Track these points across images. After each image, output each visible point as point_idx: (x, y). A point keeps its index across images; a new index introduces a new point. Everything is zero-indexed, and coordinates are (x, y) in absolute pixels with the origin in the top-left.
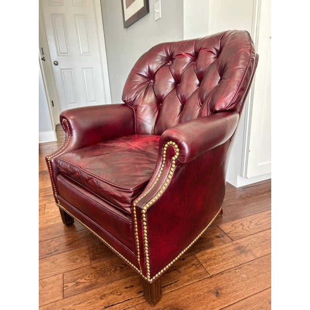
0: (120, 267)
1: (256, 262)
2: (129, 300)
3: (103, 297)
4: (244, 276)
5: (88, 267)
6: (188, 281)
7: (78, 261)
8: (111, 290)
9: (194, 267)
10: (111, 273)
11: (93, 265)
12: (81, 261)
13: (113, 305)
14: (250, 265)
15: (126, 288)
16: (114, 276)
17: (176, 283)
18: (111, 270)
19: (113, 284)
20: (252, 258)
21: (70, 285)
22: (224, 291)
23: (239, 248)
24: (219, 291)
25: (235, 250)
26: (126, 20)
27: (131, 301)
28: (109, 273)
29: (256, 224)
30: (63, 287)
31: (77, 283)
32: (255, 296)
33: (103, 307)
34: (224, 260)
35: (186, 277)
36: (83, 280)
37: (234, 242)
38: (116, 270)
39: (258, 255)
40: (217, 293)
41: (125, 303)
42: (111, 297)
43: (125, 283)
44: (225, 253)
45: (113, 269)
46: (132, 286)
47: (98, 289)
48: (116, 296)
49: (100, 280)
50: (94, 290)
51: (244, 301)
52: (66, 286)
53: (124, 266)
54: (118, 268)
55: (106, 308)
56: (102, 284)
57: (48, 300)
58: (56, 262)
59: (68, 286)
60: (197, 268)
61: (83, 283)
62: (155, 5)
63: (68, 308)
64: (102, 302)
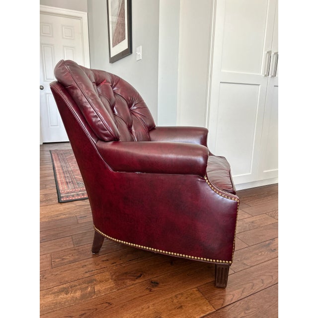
2: (105, 268)
3: (84, 266)
7: (63, 246)
12: (66, 245)
13: (92, 271)
15: (103, 261)
21: (57, 260)
26: (111, 57)
28: (89, 253)
30: (52, 262)
31: (63, 259)
33: (84, 272)
41: (102, 270)
43: (102, 258)
46: (108, 260)
48: (95, 266)
49: (82, 257)
50: (77, 263)
52: (54, 261)
55: (86, 272)
62: (137, 49)
63: (56, 274)
64: (83, 269)
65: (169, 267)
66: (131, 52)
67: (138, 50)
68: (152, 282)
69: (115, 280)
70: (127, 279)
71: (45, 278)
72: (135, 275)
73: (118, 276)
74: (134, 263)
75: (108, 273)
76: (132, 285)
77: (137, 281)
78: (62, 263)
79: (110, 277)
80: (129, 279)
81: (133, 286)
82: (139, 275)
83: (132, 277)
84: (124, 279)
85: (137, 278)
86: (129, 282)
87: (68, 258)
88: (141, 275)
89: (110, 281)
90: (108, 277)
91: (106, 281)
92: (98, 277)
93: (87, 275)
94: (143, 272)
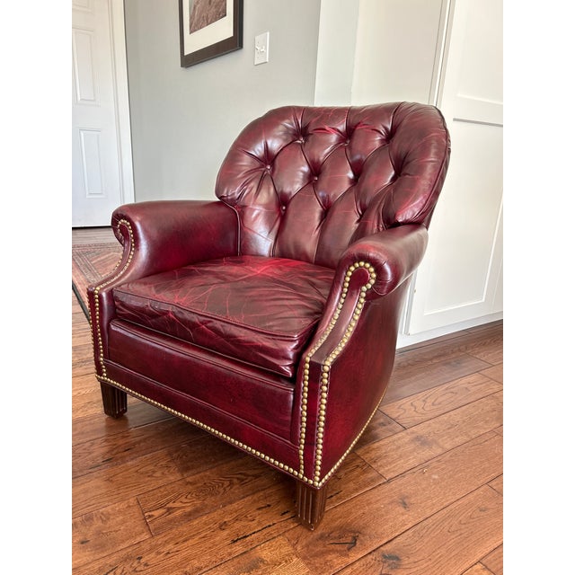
0: (238, 479)
1: (447, 456)
2: (270, 526)
3: (223, 527)
4: (436, 477)
5: (180, 482)
6: (357, 490)
7: (158, 474)
8: (235, 515)
9: (359, 469)
10: (225, 489)
11: (189, 479)
12: (163, 473)
13: (246, 537)
14: (439, 461)
15: (259, 509)
16: (233, 493)
17: (338, 495)
18: (223, 484)
19: (235, 505)
20: (439, 451)
21: (156, 513)
22: (412, 500)
23: (417, 438)
24: (406, 501)
25: (412, 441)
26: (186, 54)
27: (274, 527)
28: (221, 490)
29: (433, 404)
30: (145, 519)
31: (169, 509)
32: (459, 502)
33: (229, 542)
34: (401, 456)
35: (352, 485)
36: (177, 504)
37: (408, 431)
38: (231, 484)
39: (448, 446)
40: (405, 503)
41: (265, 531)
42: (237, 525)
43: (255, 501)
44: (399, 447)
45: (227, 483)
46: (269, 506)
47: (212, 515)
48: (246, 523)
49: (209, 501)
50: (204, 518)
51: (445, 510)
52: (150, 516)
53: (243, 477)
54: (235, 481)
55: (234, 542)
56: (214, 508)
57: (123, 541)
58: (114, 479)
59: (153, 516)
60: (364, 472)
61: (179, 508)
62: (257, 38)
63: (166, 549)
64: (225, 533)
65: (403, 514)
66: (241, 46)
67: (258, 41)
68: (384, 556)
69: (304, 558)
70: (329, 552)
71: (146, 565)
72: (342, 541)
73: (307, 546)
75: (282, 541)
76: (347, 567)
77: (354, 556)
79: (290, 549)
80: (333, 551)
82: (349, 539)
83: (338, 547)
84: (323, 553)
85: (349, 549)
86: (337, 561)
88: (355, 539)
89: (295, 559)
90: (287, 549)
91: (286, 562)
92: (266, 553)
93: (239, 548)
94: (354, 532)
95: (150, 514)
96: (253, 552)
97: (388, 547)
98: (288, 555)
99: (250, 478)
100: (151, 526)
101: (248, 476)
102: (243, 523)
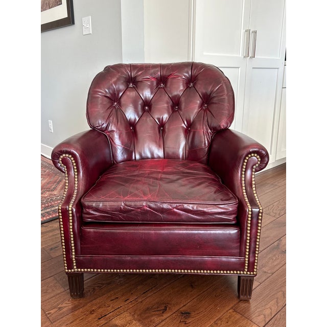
0: (98, 286)
2: (119, 308)
3: (92, 312)
5: (64, 293)
7: (50, 291)
8: (98, 305)
10: (91, 293)
12: (53, 290)
13: (106, 315)
15: (112, 300)
16: (96, 294)
17: (156, 287)
18: (89, 291)
19: (98, 300)
21: (52, 311)
22: (196, 283)
27: (121, 308)
31: (59, 308)
33: (97, 319)
35: (163, 281)
38: (94, 290)
41: (116, 311)
42: (100, 310)
43: (109, 297)
46: (117, 298)
47: (85, 308)
48: (105, 309)
49: (83, 301)
50: (81, 309)
52: (49, 314)
53: (101, 285)
54: (96, 288)
55: (100, 319)
59: (50, 313)
61: (65, 307)
62: (83, 19)
64: (94, 316)
65: (191, 291)
66: (73, 23)
67: (84, 21)
68: (182, 313)
69: (139, 320)
70: (152, 316)
72: (159, 309)
73: (140, 314)
74: (150, 294)
75: (126, 314)
76: (162, 321)
77: (165, 316)
78: (61, 314)
79: (131, 318)
80: (155, 315)
81: (163, 323)
82: (163, 308)
83: (157, 313)
84: (148, 317)
85: (163, 313)
86: (157, 319)
87: (65, 305)
88: (166, 307)
89: (134, 322)
90: (129, 318)
91: (129, 324)
92: (118, 321)
93: (103, 321)
94: (166, 304)
95: (49, 312)
96: (111, 322)
97: (184, 308)
98: (130, 320)
99: (105, 285)
100: (51, 318)
101: (103, 284)
102: (103, 309)
